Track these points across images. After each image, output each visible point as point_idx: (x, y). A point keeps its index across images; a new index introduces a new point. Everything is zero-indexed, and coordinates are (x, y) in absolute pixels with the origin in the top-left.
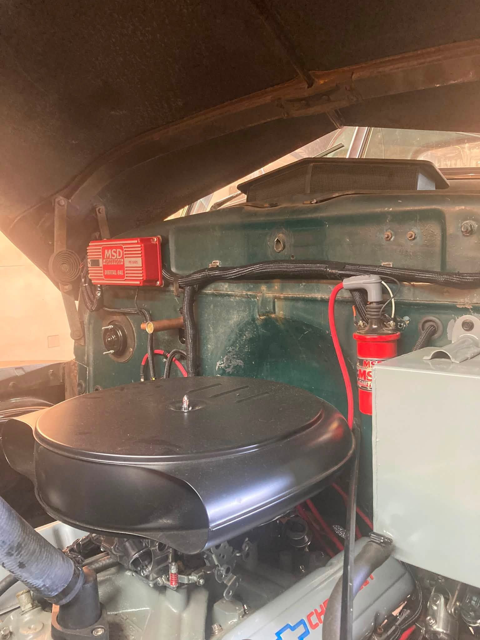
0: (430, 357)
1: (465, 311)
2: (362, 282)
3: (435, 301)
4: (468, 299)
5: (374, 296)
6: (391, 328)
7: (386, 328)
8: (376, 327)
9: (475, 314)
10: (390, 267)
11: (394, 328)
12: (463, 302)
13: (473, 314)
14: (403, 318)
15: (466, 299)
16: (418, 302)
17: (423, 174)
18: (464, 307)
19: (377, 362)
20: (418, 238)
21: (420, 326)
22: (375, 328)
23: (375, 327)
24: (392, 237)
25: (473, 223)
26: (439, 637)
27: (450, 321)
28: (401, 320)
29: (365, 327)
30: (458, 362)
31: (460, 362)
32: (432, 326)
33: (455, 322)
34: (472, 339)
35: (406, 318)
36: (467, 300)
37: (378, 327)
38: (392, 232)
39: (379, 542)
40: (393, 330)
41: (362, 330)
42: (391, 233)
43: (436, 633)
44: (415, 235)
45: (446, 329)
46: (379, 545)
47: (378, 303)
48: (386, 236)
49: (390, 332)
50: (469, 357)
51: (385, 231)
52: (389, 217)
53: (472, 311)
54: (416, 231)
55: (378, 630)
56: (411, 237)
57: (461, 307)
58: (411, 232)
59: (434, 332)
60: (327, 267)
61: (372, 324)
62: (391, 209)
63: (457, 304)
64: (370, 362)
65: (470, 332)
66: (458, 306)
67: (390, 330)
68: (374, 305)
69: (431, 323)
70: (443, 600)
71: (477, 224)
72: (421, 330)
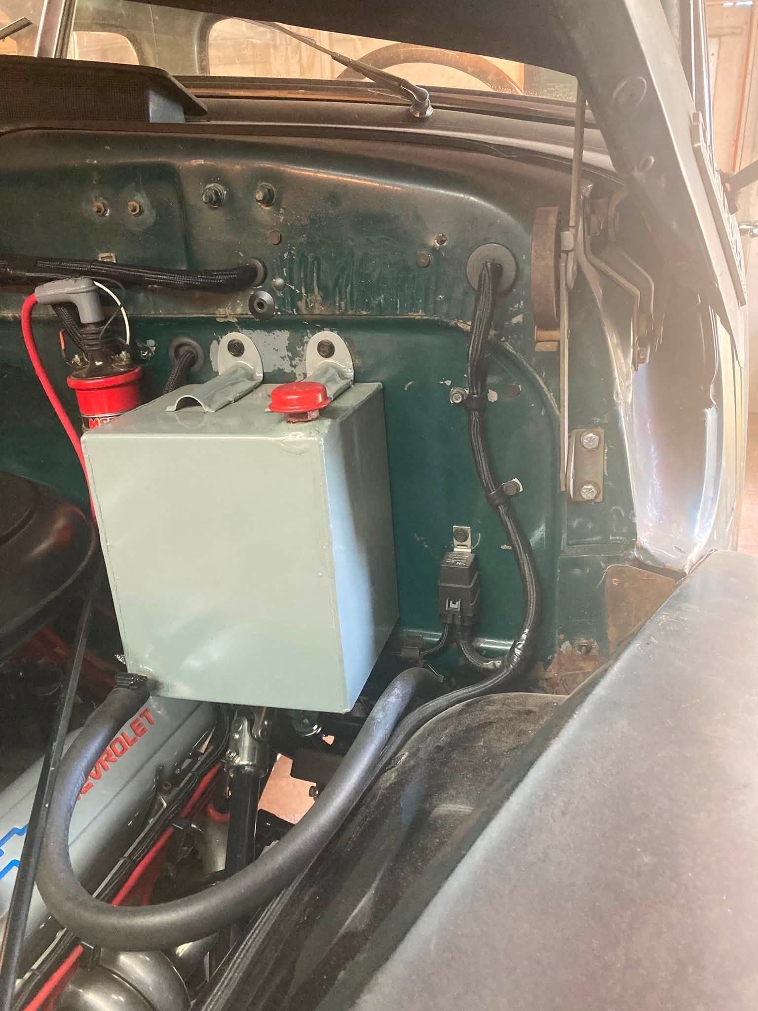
0: (175, 407)
1: (228, 327)
2: (66, 290)
3: (186, 314)
4: (230, 308)
5: (88, 313)
6: (124, 363)
7: (116, 364)
8: (100, 363)
9: (244, 331)
10: (111, 263)
11: (127, 362)
12: (224, 313)
13: (240, 331)
14: (146, 343)
15: (227, 309)
16: (162, 316)
17: (157, 92)
18: (226, 320)
19: (108, 419)
20: (146, 211)
21: (172, 354)
22: (99, 366)
23: (98, 364)
24: (106, 210)
25: (220, 188)
26: (243, 772)
27: (211, 342)
28: (144, 346)
29: (85, 365)
30: (213, 411)
31: (216, 411)
32: (189, 352)
33: (219, 343)
34: (244, 368)
35: (151, 343)
36: (228, 311)
37: (104, 363)
38: (105, 202)
39: (128, 685)
40: (127, 366)
41: (80, 369)
42: (103, 204)
43: (240, 768)
44: (140, 207)
45: (209, 355)
46: (128, 688)
47: (98, 324)
48: (95, 209)
49: (123, 370)
50: (232, 399)
51: (94, 199)
52: (95, 176)
53: (238, 327)
54: (142, 201)
55: (164, 788)
56: (134, 210)
57: (222, 320)
58: (134, 203)
59: (193, 360)
60: (6, 265)
61: (93, 361)
62: (95, 162)
63: (217, 317)
64: (99, 421)
65: (240, 358)
66: (218, 320)
67: (122, 367)
68: (92, 329)
69: (186, 348)
70: (246, 724)
71: (225, 190)
72: (175, 358)
